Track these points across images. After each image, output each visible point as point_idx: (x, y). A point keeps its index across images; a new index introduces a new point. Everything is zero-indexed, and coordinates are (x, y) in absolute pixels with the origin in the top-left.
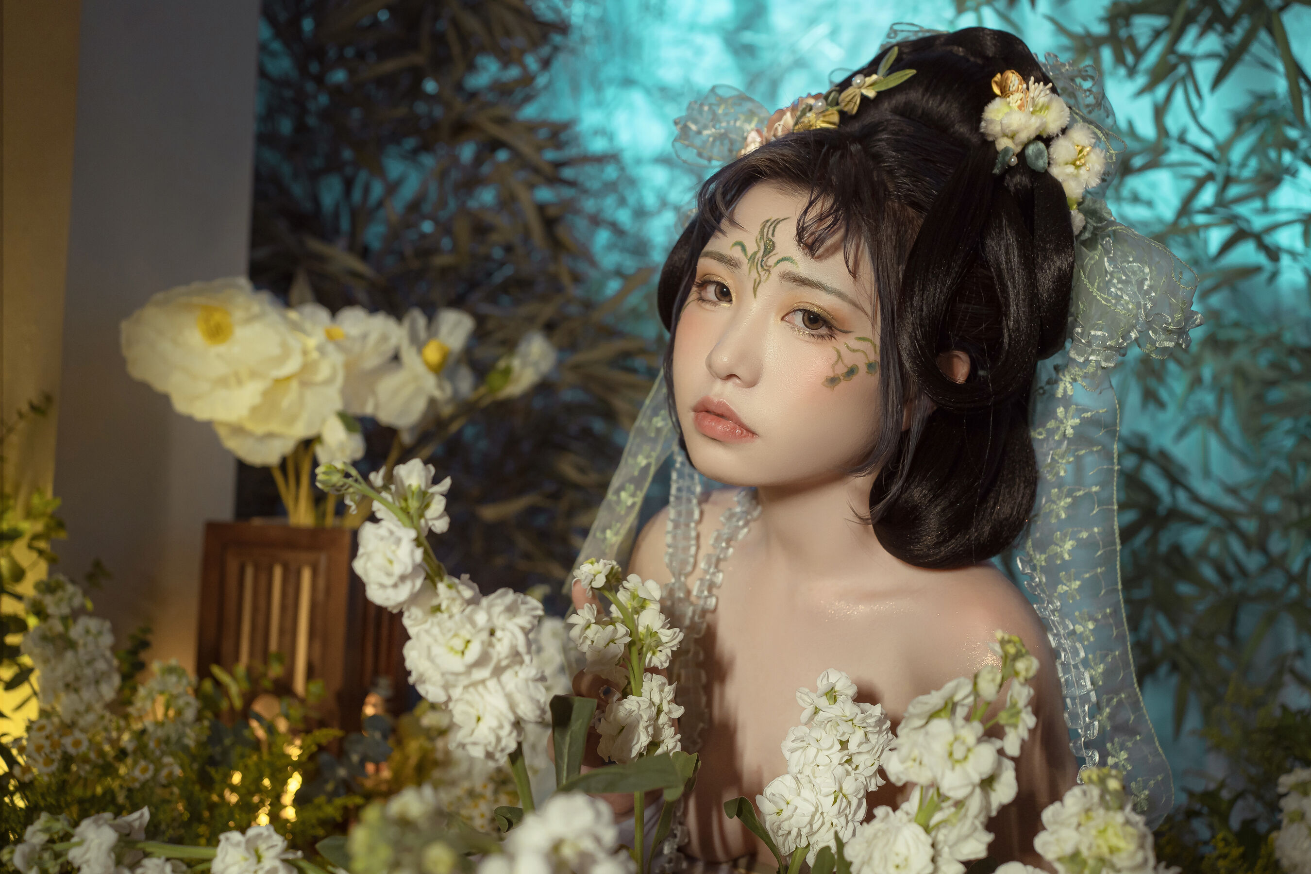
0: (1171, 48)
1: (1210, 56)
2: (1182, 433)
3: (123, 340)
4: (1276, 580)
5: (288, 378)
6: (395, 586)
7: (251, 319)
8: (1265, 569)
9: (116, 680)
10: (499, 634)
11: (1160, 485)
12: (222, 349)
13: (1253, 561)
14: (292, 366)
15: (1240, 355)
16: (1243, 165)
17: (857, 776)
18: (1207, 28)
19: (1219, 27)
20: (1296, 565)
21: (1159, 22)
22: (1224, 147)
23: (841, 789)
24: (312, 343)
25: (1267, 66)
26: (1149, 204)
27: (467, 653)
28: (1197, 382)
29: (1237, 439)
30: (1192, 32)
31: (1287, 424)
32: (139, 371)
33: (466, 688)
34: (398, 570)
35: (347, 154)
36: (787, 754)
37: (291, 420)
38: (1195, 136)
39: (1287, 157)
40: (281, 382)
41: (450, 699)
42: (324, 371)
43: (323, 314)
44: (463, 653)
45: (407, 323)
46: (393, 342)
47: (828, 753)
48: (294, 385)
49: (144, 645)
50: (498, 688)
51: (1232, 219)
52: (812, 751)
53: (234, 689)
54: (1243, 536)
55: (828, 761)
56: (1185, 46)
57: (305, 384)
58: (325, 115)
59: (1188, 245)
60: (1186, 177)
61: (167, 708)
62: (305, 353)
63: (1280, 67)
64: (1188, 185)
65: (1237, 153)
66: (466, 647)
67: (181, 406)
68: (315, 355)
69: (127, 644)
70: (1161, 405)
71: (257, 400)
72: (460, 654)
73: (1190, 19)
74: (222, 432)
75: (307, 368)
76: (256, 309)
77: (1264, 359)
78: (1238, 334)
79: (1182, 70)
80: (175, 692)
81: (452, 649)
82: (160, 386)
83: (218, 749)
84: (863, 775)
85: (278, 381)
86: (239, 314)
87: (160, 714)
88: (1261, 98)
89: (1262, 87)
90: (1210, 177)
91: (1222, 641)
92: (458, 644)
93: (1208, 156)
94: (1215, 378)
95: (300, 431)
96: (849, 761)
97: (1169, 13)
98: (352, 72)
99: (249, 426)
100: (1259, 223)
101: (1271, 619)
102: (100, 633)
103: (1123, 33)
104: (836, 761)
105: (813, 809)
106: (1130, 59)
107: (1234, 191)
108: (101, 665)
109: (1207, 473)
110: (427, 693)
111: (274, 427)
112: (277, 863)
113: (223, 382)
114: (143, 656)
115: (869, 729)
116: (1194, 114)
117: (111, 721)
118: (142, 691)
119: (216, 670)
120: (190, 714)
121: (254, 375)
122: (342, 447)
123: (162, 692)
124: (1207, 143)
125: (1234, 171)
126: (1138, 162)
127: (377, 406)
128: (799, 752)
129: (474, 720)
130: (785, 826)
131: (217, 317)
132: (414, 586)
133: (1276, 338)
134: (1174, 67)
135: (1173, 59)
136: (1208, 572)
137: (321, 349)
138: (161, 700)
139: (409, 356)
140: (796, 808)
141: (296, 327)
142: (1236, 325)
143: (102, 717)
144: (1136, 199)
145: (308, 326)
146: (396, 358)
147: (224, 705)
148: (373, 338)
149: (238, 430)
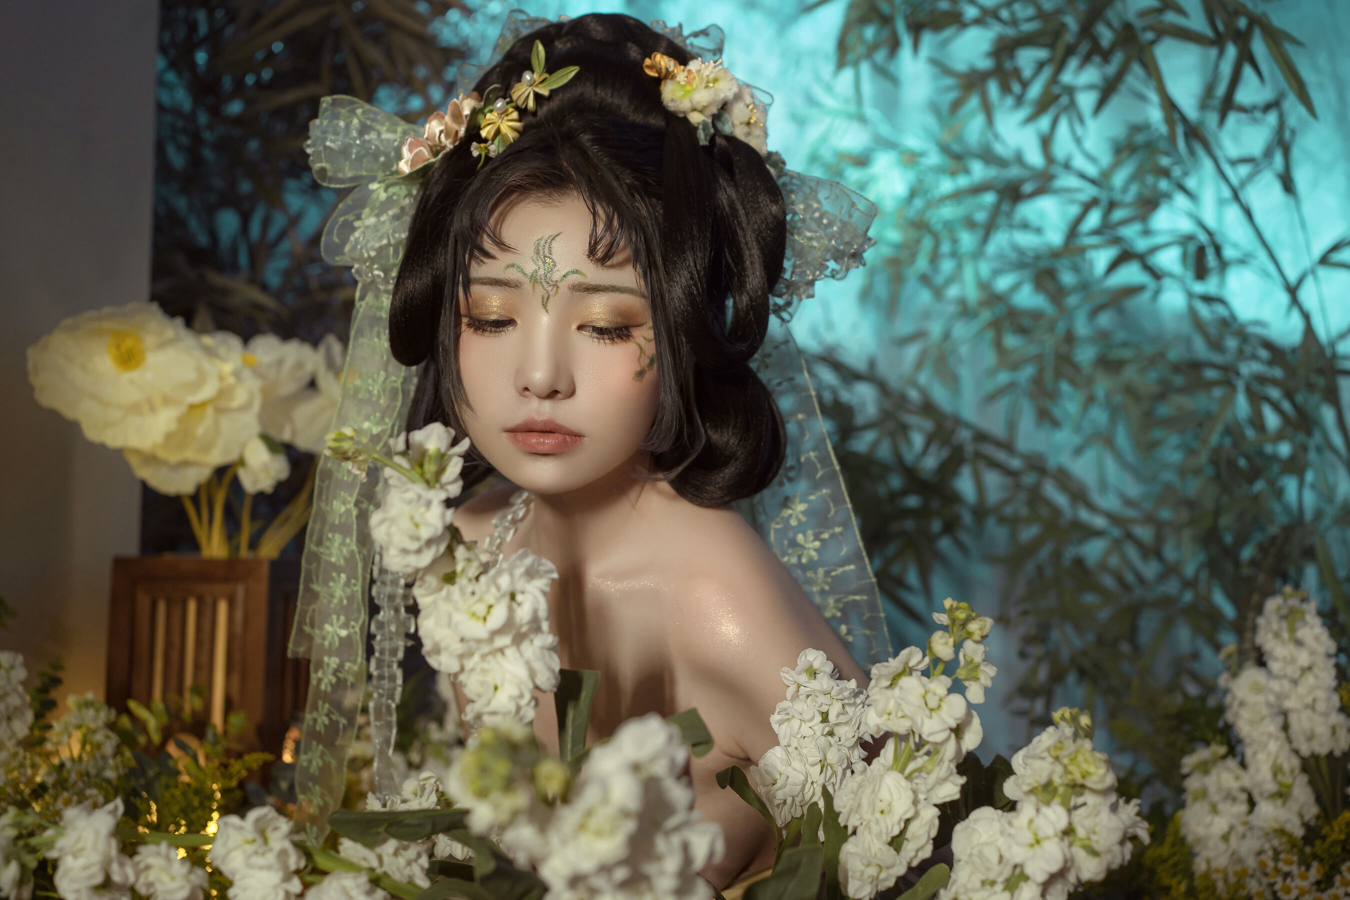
0: (1054, 80)
1: (1090, 87)
2: (1078, 451)
3: (30, 366)
4: (1171, 587)
5: (203, 405)
6: (419, 551)
7: (163, 345)
8: (1162, 577)
9: (29, 716)
10: (519, 598)
11: (1061, 499)
12: (134, 375)
13: (1150, 570)
14: (207, 391)
15: (1130, 373)
16: (1125, 189)
17: (840, 747)
18: (1086, 60)
19: (1097, 59)
20: (1189, 570)
21: (1042, 54)
22: (1107, 175)
23: (825, 759)
24: (227, 368)
25: (1142, 97)
26: (1039, 231)
27: (489, 619)
28: (1090, 400)
29: (1130, 455)
30: (1073, 63)
31: (1174, 439)
32: (46, 399)
33: (484, 657)
34: (425, 533)
35: (246, 187)
36: (775, 727)
37: (206, 447)
38: (1080, 162)
39: (1164, 185)
40: (196, 408)
41: (462, 669)
42: (240, 397)
43: (235, 342)
44: (485, 619)
45: (322, 349)
46: (309, 367)
47: (811, 724)
48: (210, 411)
49: (56, 682)
50: (517, 655)
51: (1117, 241)
52: (796, 723)
53: (152, 724)
54: (1139, 545)
55: (811, 732)
56: (1067, 77)
57: (220, 411)
58: (220, 146)
59: (1076, 269)
60: (1072, 202)
61: (84, 744)
62: (221, 378)
63: (1154, 97)
64: (1074, 210)
65: (1119, 178)
66: (488, 612)
67: (92, 434)
68: (231, 380)
69: (37, 682)
70: (1056, 424)
71: (173, 426)
72: (481, 621)
73: (1070, 51)
74: (134, 461)
75: (224, 393)
76: (170, 333)
77: (1152, 376)
78: (1126, 353)
79: (1064, 100)
80: (93, 725)
81: (474, 614)
82: (69, 413)
83: (142, 781)
84: (845, 746)
85: (193, 407)
86: (150, 340)
87: (76, 749)
88: (1136, 128)
89: (1138, 119)
90: (1093, 203)
91: (1125, 647)
92: (481, 609)
93: (1093, 181)
94: (1108, 396)
95: (216, 458)
96: (831, 734)
97: (1051, 46)
98: (249, 103)
99: (162, 454)
100: (1141, 245)
101: (1168, 624)
102: (12, 667)
103: (1008, 65)
104: (819, 733)
105: (803, 778)
106: (1016, 88)
107: (1118, 214)
108: (14, 700)
109: (1104, 486)
110: (440, 664)
111: (189, 454)
112: (287, 845)
113: (135, 409)
114: (54, 694)
115: (846, 701)
116: (1078, 141)
117: (25, 758)
118: (57, 726)
119: (133, 705)
120: (108, 748)
121: (167, 401)
122: (266, 468)
123: (79, 727)
124: (1092, 170)
125: (1117, 196)
126: (1028, 188)
127: (294, 433)
128: (786, 724)
129: (492, 689)
130: (780, 795)
131: (129, 343)
132: (438, 550)
133: (1160, 355)
134: (1057, 97)
135: (1056, 90)
136: (1108, 582)
137: (236, 374)
138: (77, 735)
139: (326, 381)
140: (788, 777)
141: (210, 352)
142: (1125, 345)
143: (15, 755)
144: (1025, 226)
145: (222, 351)
146: (312, 384)
147: (142, 740)
148: (289, 363)
149: (151, 459)
